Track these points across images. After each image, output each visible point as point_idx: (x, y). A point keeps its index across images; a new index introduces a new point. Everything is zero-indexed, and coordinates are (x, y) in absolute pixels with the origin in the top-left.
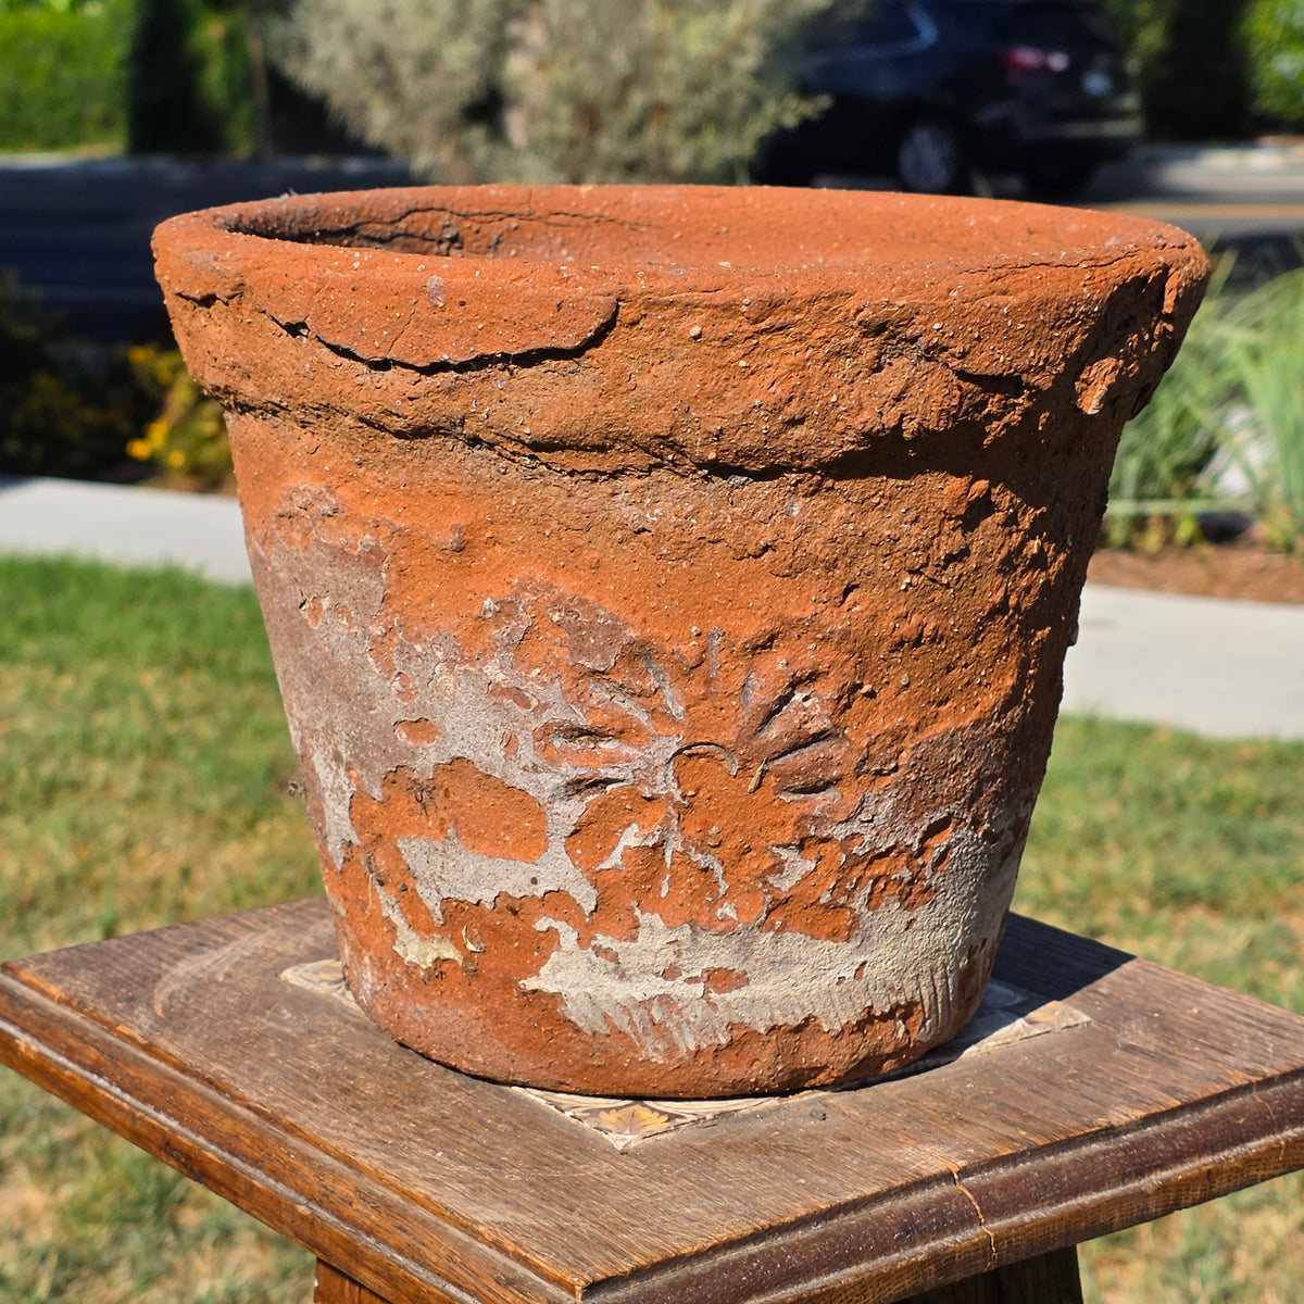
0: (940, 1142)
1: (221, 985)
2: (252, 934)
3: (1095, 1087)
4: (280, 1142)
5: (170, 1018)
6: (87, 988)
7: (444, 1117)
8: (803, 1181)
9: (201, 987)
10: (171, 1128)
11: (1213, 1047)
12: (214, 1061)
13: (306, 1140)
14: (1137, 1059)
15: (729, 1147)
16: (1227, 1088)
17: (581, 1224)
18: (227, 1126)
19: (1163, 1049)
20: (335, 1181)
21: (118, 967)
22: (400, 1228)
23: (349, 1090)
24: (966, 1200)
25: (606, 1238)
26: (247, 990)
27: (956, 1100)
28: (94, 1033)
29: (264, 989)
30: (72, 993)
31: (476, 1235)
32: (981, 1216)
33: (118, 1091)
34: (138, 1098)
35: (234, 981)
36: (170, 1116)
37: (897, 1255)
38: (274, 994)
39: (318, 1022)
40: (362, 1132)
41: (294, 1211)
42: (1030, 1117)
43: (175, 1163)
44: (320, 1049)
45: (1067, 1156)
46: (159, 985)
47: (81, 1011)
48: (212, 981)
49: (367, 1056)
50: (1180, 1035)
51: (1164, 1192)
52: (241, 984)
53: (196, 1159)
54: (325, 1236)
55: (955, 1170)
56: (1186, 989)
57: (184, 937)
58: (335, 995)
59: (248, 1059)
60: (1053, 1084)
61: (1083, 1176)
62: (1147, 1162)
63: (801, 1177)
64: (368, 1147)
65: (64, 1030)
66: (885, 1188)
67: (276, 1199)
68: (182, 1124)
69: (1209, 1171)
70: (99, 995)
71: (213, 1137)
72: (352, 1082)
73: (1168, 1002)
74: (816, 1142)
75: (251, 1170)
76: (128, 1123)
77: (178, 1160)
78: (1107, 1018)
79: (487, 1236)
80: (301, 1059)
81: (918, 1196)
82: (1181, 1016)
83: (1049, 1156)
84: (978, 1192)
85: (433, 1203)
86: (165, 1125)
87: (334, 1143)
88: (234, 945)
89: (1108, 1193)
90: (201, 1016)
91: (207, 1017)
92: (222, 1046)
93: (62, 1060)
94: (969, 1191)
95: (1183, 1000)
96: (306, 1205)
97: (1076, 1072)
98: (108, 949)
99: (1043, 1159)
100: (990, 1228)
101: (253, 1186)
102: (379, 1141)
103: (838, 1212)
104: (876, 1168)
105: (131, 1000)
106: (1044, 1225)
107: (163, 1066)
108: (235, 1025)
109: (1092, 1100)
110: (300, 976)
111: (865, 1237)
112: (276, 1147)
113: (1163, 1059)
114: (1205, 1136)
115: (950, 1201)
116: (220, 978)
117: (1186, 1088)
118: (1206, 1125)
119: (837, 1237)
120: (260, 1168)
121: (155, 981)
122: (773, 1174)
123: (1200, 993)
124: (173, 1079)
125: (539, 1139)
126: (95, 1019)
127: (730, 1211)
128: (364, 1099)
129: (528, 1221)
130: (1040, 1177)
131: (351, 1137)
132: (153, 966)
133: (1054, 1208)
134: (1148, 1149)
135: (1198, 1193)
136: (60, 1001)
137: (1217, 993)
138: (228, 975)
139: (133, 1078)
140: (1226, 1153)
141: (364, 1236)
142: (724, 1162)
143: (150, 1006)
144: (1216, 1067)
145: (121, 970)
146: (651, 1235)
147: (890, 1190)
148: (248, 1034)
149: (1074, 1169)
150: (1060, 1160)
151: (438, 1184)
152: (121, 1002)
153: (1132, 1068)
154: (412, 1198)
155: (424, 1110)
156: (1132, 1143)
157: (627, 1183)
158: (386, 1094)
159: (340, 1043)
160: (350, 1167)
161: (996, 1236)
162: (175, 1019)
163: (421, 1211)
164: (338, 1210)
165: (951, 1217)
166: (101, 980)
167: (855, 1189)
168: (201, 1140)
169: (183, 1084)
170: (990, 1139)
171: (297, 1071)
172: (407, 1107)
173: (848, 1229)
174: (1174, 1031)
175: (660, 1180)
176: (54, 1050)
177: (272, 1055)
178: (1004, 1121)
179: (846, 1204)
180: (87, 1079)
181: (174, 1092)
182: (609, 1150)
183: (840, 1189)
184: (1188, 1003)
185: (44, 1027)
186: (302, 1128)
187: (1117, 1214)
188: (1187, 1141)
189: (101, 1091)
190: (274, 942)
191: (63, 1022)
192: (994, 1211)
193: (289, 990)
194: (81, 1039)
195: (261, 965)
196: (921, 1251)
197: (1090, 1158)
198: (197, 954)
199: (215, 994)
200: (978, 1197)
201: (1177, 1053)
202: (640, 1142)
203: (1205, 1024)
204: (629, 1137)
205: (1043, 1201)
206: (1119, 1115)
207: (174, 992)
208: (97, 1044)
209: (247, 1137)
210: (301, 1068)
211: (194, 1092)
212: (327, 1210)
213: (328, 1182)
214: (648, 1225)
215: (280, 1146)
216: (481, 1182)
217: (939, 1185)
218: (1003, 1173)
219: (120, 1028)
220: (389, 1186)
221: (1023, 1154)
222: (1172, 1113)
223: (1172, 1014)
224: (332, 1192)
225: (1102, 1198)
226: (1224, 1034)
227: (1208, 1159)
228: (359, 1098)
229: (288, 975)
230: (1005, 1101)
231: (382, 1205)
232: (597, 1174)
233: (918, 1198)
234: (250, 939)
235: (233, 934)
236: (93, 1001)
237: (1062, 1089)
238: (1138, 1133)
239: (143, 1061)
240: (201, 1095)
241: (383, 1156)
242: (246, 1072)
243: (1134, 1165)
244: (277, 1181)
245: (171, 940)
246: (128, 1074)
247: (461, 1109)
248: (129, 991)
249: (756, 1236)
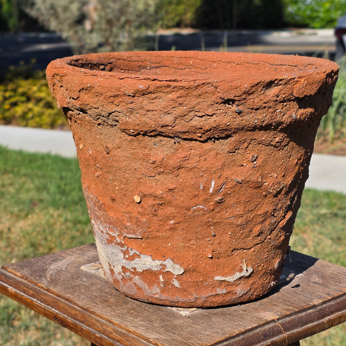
0: (270, 311)
1: (64, 271)
2: (70, 256)
3: (308, 294)
4: (89, 316)
5: (52, 281)
6: (27, 273)
7: (134, 308)
8: (236, 323)
9: (59, 272)
10: (56, 312)
11: (336, 282)
12: (67, 293)
13: (97, 316)
14: (317, 286)
15: (214, 314)
16: (343, 293)
17: (178, 338)
18: (73, 312)
19: (323, 283)
20: (106, 327)
21: (34, 267)
22: (127, 340)
23: (106, 301)
24: (279, 327)
25: (186, 342)
26: (72, 272)
27: (272, 299)
28: (31, 286)
29: (77, 272)
30: (23, 274)
31: (150, 342)
32: (283, 331)
33: (39, 302)
34: (46, 304)
35: (68, 270)
36: (56, 309)
37: (263, 343)
38: (80, 274)
39: (94, 281)
40: (112, 313)
41: (95, 336)
42: (293, 303)
43: (58, 322)
44: (96, 289)
45: (304, 314)
46: (47, 272)
47: (27, 280)
48: (62, 270)
49: (109, 291)
50: (327, 278)
51: (329, 322)
52: (70, 271)
53: (64, 321)
54: (105, 342)
55: (276, 319)
56: (326, 265)
57: (52, 257)
58: (97, 273)
59: (76, 293)
60: (296, 293)
61: (308, 319)
62: (324, 314)
63: (235, 322)
64: (115, 317)
65: (22, 285)
66: (258, 325)
67: (89, 332)
68: (59, 311)
69: (340, 316)
70: (31, 275)
71: (69, 315)
72: (107, 299)
73: (322, 269)
74: (237, 312)
75: (81, 324)
76: (43, 311)
77: (59, 321)
78: (307, 274)
79: (153, 342)
80: (91, 292)
81: (267, 326)
82: (327, 273)
83: (299, 314)
84: (283, 325)
85: (136, 333)
86: (55, 312)
87: (105, 316)
88: (66, 259)
89: (315, 323)
90: (61, 280)
91: (62, 280)
92: (68, 289)
93: (22, 294)
94: (280, 324)
95: (326, 268)
96: (98, 334)
97: (302, 290)
98: (31, 261)
99: (298, 315)
100: (286, 334)
101: (82, 329)
102: (118, 315)
103: (247, 332)
104: (254, 319)
105: (40, 276)
106: (300, 333)
107: (52, 295)
108: (71, 283)
109: (308, 298)
110: (86, 268)
111: (254, 339)
112: (88, 318)
113: (324, 285)
114: (338, 307)
115: (275, 327)
116: (64, 269)
117: (332, 294)
118: (338, 304)
119: (247, 339)
120: (84, 324)
121: (46, 271)
122: (227, 322)
123: (330, 266)
124: (56, 299)
125: (162, 313)
126: (31, 282)
127: (218, 333)
128: (111, 303)
129: (164, 337)
130: (298, 320)
131: (110, 314)
132: (45, 266)
133: (302, 328)
134: (324, 311)
135: (337, 322)
136: (20, 277)
137: (334, 266)
138: (66, 268)
139: (44, 299)
140: (344, 311)
141: (116, 342)
142: (213, 319)
143: (46, 278)
144: (339, 287)
145: (36, 267)
146: (198, 340)
147: (260, 325)
148: (75, 285)
149: (306, 317)
150: (302, 315)
151: (137, 327)
152: (38, 277)
153: (317, 288)
154: (130, 332)
155: (128, 306)
156: (320, 309)
157: (188, 325)
158: (117, 302)
159: (101, 287)
160: (111, 323)
161: (288, 337)
162: (53, 281)
163: (132, 335)
164: (108, 335)
165: (276, 332)
166: (31, 271)
167: (250, 325)
168: (66, 316)
169: (59, 300)
170: (283, 309)
171: (91, 296)
172: (123, 305)
173: (250, 336)
174: (325, 278)
175: (197, 324)
176: (19, 291)
177: (83, 291)
178: (286, 304)
179: (249, 330)
180: (30, 299)
181: (57, 303)
182: (181, 316)
183: (246, 325)
184: (327, 269)
185: (16, 284)
186: (95, 312)
187: (317, 329)
188: (334, 308)
189: (35, 303)
190: (77, 258)
191: (21, 283)
192: (286, 330)
193: (84, 272)
194: (28, 288)
195: (74, 265)
196: (269, 341)
197: (310, 314)
198: (56, 262)
199: (63, 274)
200: (282, 326)
201: (327, 283)
202: (189, 313)
203: (333, 275)
204: (187, 312)
205: (299, 326)
206: (316, 302)
207: (52, 274)
208: (32, 289)
209: (79, 315)
210: (92, 295)
211: (62, 302)
212: (105, 335)
213: (105, 327)
214: (197, 338)
215: (89, 317)
216: (148, 326)
217: (272, 323)
218: (288, 319)
219: (39, 285)
220: (123, 328)
221: (293, 313)
222: (329, 301)
223: (324, 272)
224: (106, 330)
225: (313, 325)
226: (339, 278)
227: (339, 313)
228: (110, 303)
229: (83, 268)
230: (285, 299)
231: (121, 334)
232: (180, 323)
233: (267, 327)
234: (70, 258)
235: (65, 256)
236: (30, 277)
237: (299, 295)
238: (321, 307)
239: (46, 293)
240: (65, 303)
241: (120, 320)
242: (76, 296)
243: (321, 315)
244: (89, 327)
245: (48, 258)
246: (42, 298)
247: (138, 305)
248: (39, 274)
249: (226, 340)
